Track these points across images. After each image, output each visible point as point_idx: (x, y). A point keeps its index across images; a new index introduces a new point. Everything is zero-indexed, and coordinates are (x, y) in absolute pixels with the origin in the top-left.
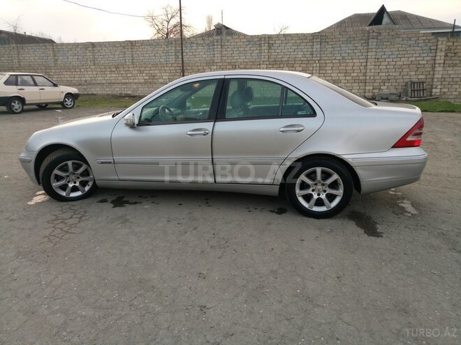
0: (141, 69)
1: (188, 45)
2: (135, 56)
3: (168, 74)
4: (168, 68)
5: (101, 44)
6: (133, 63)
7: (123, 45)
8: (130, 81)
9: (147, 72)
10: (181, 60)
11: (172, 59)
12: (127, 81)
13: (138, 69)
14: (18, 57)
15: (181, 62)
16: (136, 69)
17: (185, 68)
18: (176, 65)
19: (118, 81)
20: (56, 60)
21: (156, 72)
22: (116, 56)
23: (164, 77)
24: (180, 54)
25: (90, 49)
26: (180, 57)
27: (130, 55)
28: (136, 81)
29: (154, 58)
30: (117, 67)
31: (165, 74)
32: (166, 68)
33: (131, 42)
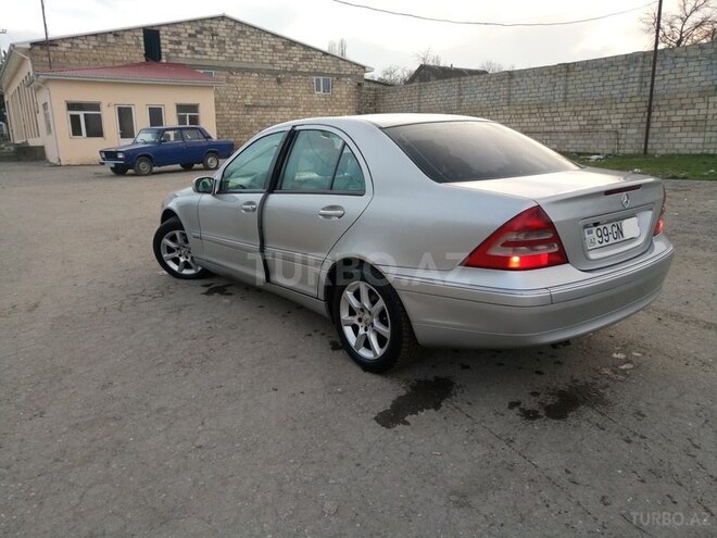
0: (577, 108)
1: (669, 62)
2: (571, 87)
3: (621, 116)
4: (623, 106)
5: (522, 73)
6: (565, 100)
7: (553, 72)
8: (557, 128)
9: (586, 113)
10: (649, 89)
11: (633, 89)
12: (552, 129)
13: (571, 109)
14: (419, 99)
15: (648, 93)
16: (568, 109)
17: (654, 103)
18: (639, 99)
19: (538, 129)
20: (461, 101)
21: (601, 112)
22: (541, 90)
23: (613, 122)
24: (649, 79)
25: (506, 81)
26: (649, 84)
27: (561, 88)
28: (566, 128)
29: (602, 89)
30: (540, 107)
31: (616, 116)
32: (618, 106)
33: (567, 66)
